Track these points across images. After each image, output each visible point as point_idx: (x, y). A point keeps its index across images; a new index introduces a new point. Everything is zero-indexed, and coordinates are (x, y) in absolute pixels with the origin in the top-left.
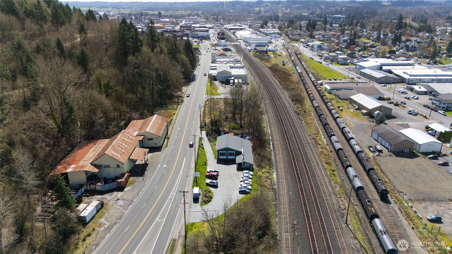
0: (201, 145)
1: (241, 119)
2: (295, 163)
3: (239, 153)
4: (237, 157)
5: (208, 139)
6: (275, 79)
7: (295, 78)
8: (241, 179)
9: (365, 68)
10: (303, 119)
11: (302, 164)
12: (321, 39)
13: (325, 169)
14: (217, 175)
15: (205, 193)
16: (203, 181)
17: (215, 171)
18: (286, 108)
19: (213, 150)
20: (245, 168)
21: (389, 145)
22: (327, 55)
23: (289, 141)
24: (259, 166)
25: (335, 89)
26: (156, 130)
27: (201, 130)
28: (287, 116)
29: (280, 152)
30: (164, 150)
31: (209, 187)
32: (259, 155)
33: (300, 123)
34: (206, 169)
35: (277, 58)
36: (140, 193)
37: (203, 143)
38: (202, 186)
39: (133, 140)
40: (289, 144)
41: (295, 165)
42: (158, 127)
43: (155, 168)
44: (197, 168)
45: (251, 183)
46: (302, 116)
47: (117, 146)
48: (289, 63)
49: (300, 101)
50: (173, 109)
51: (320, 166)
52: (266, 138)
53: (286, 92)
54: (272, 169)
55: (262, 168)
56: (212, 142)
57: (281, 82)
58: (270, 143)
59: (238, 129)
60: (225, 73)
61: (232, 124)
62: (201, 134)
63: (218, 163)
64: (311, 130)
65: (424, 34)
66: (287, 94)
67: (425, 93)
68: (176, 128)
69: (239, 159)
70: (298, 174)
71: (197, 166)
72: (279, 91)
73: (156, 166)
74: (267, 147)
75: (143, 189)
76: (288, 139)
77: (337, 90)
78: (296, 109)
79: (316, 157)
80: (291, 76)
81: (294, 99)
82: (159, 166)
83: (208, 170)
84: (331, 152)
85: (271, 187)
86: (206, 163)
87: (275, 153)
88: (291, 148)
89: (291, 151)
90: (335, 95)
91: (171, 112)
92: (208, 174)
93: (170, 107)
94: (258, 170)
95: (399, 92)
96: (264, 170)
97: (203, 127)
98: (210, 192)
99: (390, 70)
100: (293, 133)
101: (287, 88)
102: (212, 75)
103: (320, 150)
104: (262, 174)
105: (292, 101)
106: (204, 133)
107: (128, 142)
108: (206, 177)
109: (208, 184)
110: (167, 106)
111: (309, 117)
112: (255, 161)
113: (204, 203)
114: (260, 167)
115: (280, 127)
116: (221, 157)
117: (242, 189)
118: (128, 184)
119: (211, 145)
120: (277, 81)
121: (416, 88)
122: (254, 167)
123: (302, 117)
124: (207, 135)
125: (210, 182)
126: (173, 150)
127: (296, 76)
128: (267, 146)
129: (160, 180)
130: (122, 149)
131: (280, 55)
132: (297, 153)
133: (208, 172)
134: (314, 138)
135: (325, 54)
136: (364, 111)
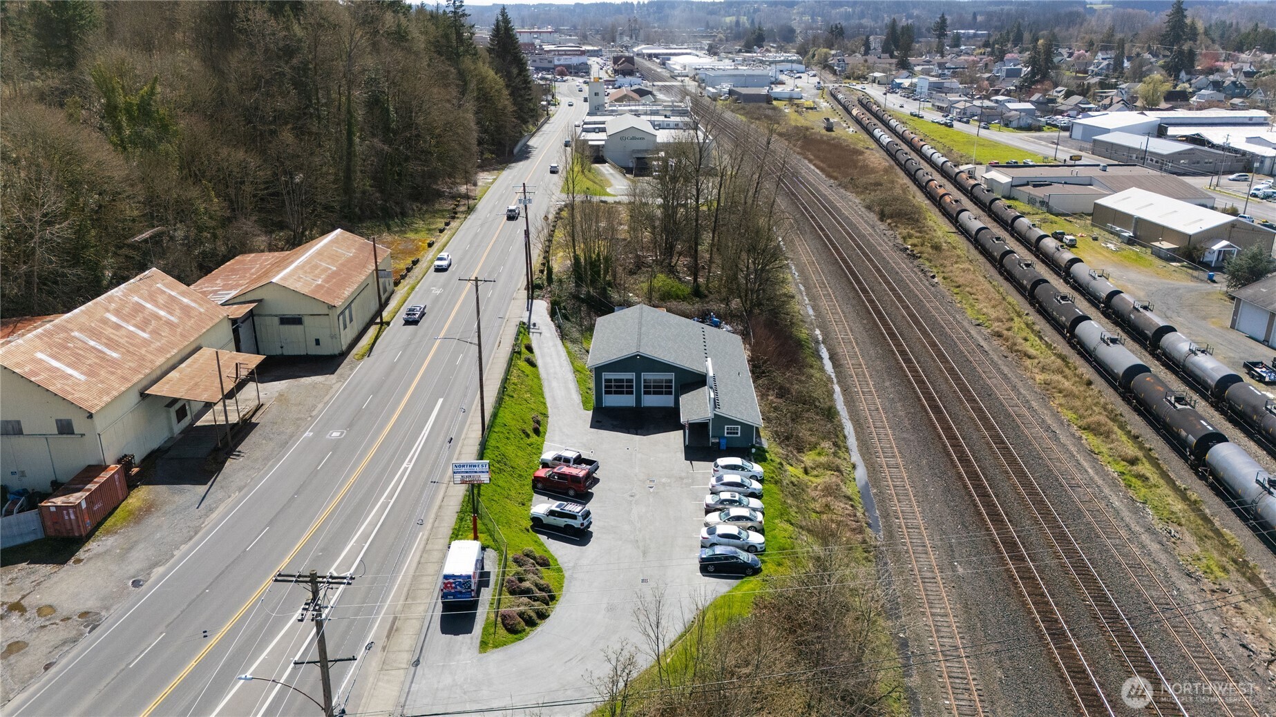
0: (524, 350)
1: (695, 270)
2: (948, 429)
3: (696, 381)
4: (685, 399)
5: (559, 327)
6: (806, 162)
7: (877, 159)
8: (710, 499)
9: (1107, 131)
10: (935, 270)
11: (979, 430)
12: (934, 73)
13: (1092, 454)
14: (591, 479)
15: (514, 568)
16: (515, 508)
17: (579, 460)
18: (862, 237)
19: (576, 371)
20: (723, 447)
22: (968, 105)
23: (898, 345)
24: (787, 438)
25: (1027, 184)
26: (320, 282)
27: (531, 298)
28: (870, 260)
29: (871, 383)
30: (352, 369)
31: (543, 538)
32: (783, 393)
33: (927, 283)
34: (539, 450)
35: (805, 114)
36: (160, 570)
37: (534, 346)
38: (502, 533)
39: (193, 313)
40: (903, 353)
41: (952, 437)
42: (335, 274)
43: (284, 445)
44: (492, 442)
45: (760, 517)
46: (930, 261)
47: (81, 330)
48: (845, 125)
49: (912, 219)
50: (429, 230)
51: (1063, 439)
52: (803, 334)
53: (851, 196)
54: (846, 455)
55: (800, 450)
56: (574, 341)
57: (831, 170)
58: (818, 351)
59: (684, 299)
60: (633, 138)
61: (661, 280)
62: (530, 309)
63: (597, 423)
64: (978, 306)
66: (856, 199)
68: (428, 291)
69: (694, 407)
70: (974, 476)
71: (494, 436)
72: (827, 192)
73: (291, 437)
74: (811, 367)
75: (184, 548)
76: (892, 335)
77: (1035, 186)
78: (900, 241)
79: (1034, 404)
80: (862, 153)
81: (887, 210)
82: (308, 434)
83: (548, 456)
84: (1089, 383)
85: (859, 537)
86: (538, 422)
87: (846, 391)
88: (914, 370)
89: (920, 382)
90: (1031, 201)
91: (420, 241)
92: (542, 473)
93: (420, 224)
94: (786, 458)
96: (809, 458)
97: (540, 287)
98: (545, 563)
99: (1197, 134)
100: (912, 316)
101: (853, 185)
102: (590, 143)
103: (1040, 377)
104: (806, 478)
105: (882, 220)
106: (541, 307)
107: (158, 318)
108: (534, 487)
109: (538, 525)
110: (407, 220)
111: (956, 266)
112: (767, 419)
113: (502, 631)
114: (793, 443)
115: (851, 295)
116: (611, 401)
117: (719, 550)
118: (109, 522)
119: (569, 353)
120: (813, 167)
122: (766, 445)
123: (927, 264)
124: (553, 314)
125: (552, 513)
126: (393, 366)
127: (877, 155)
128: (810, 360)
129: (292, 499)
130: (112, 345)
131: (811, 109)
132: (944, 387)
133: (545, 465)
134: (999, 335)
135: (958, 102)
136: (1166, 245)
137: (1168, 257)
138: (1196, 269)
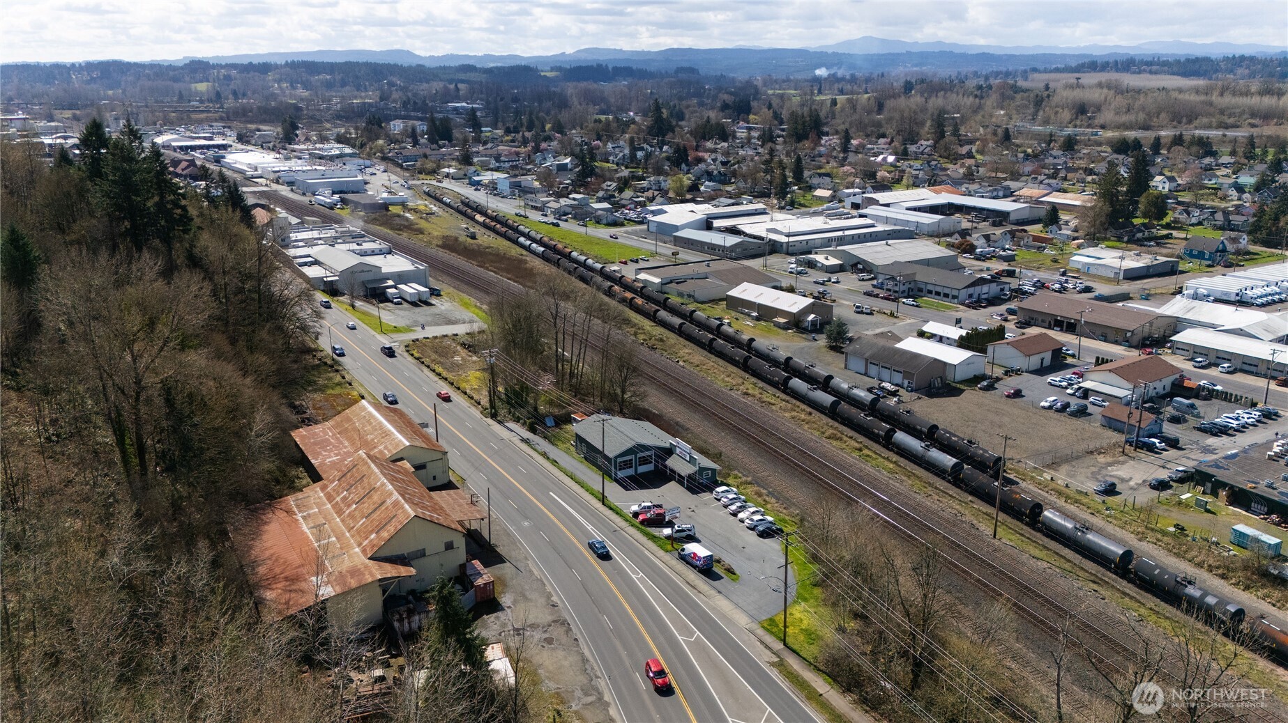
2: (776, 452)
6: (493, 273)
10: (673, 356)
12: (491, 166)
13: (842, 449)
21: (904, 378)
22: (558, 204)
25: (671, 282)
27: (501, 422)
33: (679, 366)
35: (431, 220)
40: (714, 414)
45: (761, 509)
46: (665, 350)
47: (405, 493)
48: (479, 231)
49: (625, 319)
50: (339, 385)
51: (826, 445)
57: (521, 280)
60: (362, 271)
62: (512, 431)
63: (626, 488)
64: (719, 377)
65: (716, 143)
67: (840, 269)
69: (682, 466)
73: (505, 530)
75: (549, 588)
77: (677, 283)
78: (630, 336)
79: (800, 430)
80: (519, 261)
82: (512, 527)
84: (811, 413)
88: (729, 423)
89: (739, 429)
90: (681, 294)
91: (346, 394)
95: (791, 272)
97: (495, 415)
99: (734, 226)
100: (696, 390)
102: (325, 279)
103: (787, 417)
106: (515, 427)
110: (306, 379)
111: (681, 351)
113: (732, 575)
116: (621, 473)
121: (820, 258)
123: (665, 353)
124: (530, 431)
125: (677, 531)
127: (541, 264)
129: (561, 556)
130: (419, 498)
131: (430, 214)
132: (753, 430)
134: (747, 394)
135: (547, 201)
136: (782, 320)
137: (785, 327)
138: (803, 333)
